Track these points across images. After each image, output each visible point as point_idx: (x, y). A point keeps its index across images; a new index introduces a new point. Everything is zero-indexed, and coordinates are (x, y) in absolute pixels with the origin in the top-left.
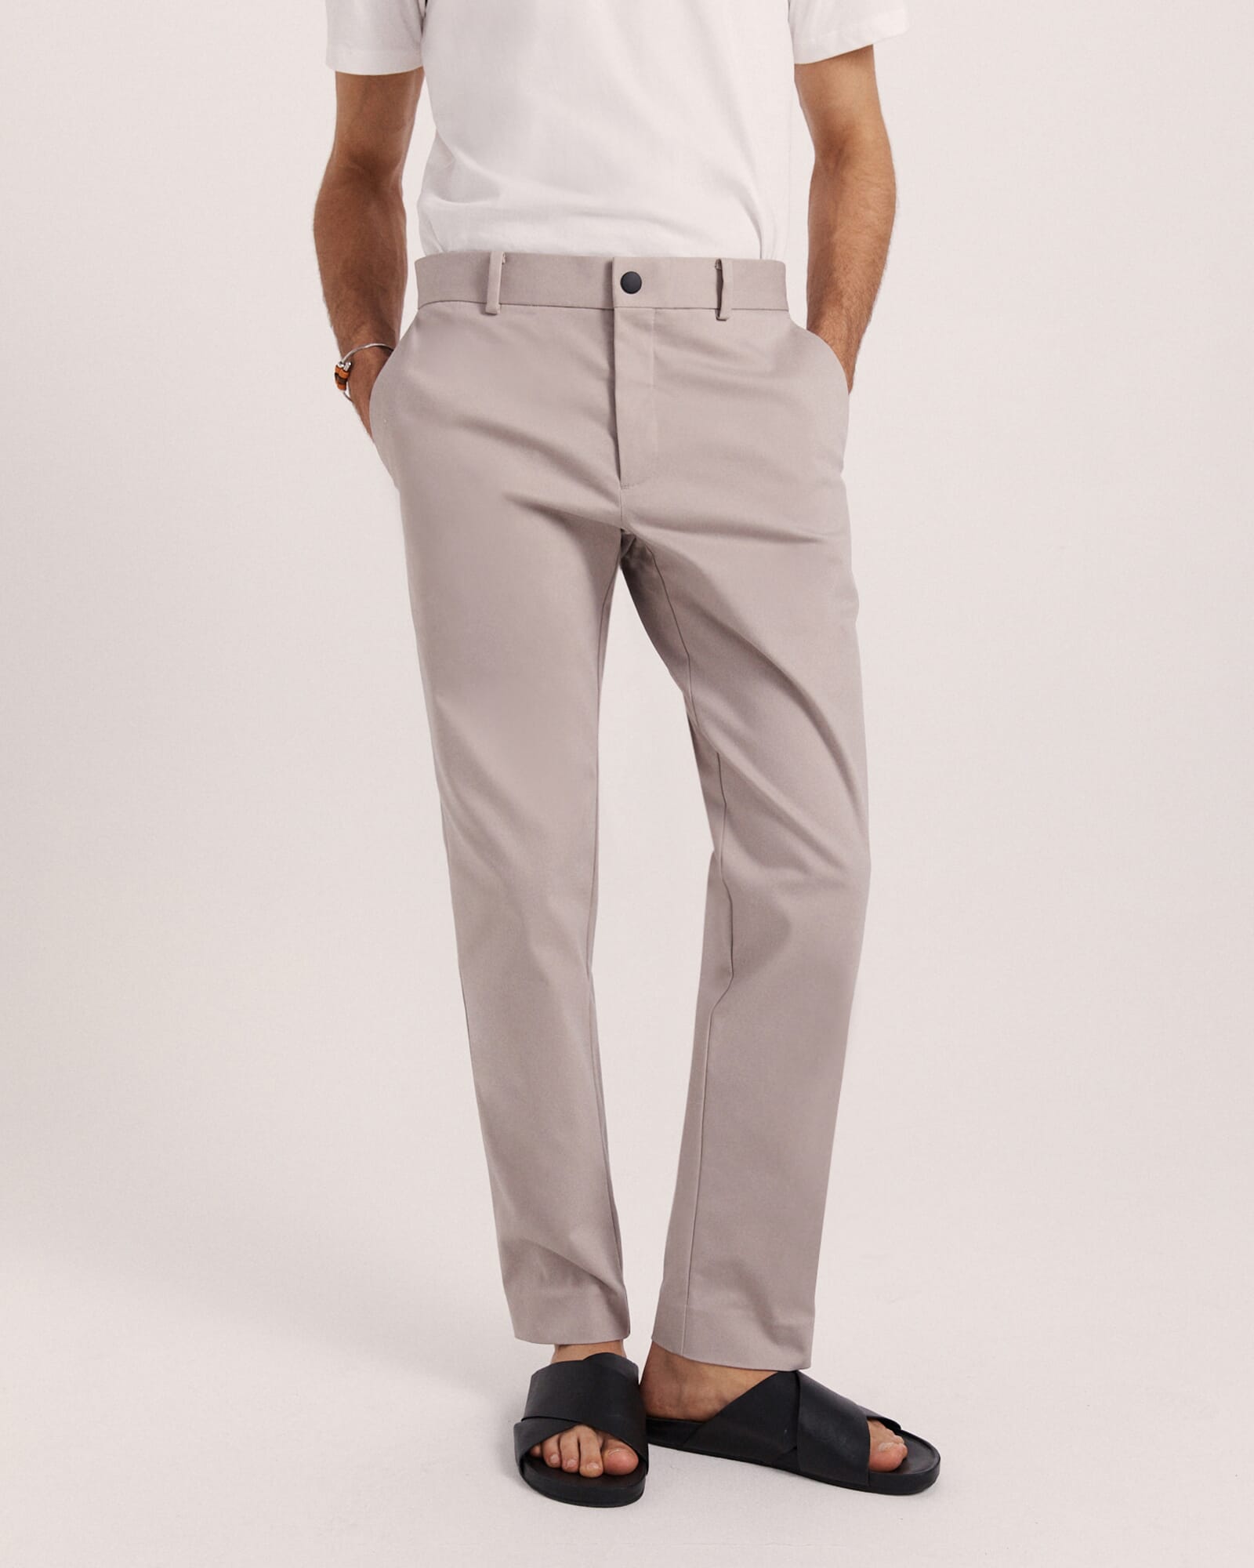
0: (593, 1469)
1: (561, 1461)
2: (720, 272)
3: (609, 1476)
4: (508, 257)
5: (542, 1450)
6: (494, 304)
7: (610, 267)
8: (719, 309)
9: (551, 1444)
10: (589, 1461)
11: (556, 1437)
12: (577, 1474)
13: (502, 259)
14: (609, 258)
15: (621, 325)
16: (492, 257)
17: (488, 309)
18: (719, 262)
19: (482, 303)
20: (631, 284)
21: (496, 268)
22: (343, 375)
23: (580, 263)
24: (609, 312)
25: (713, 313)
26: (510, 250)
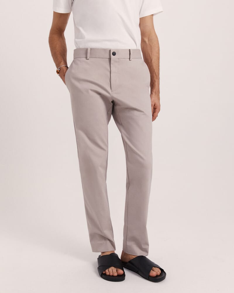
0: (116, 274)
1: (109, 274)
2: (130, 52)
3: (119, 276)
4: (91, 49)
5: (105, 272)
6: (88, 57)
7: (110, 51)
8: (130, 58)
9: (107, 271)
10: (115, 273)
11: (108, 269)
12: (113, 276)
13: (90, 49)
14: (110, 49)
15: (112, 62)
16: (88, 49)
17: (87, 58)
18: (130, 50)
19: (86, 58)
20: (114, 54)
21: (89, 51)
22: (58, 71)
23: (105, 50)
24: (110, 59)
25: (129, 59)
26: (91, 47)
